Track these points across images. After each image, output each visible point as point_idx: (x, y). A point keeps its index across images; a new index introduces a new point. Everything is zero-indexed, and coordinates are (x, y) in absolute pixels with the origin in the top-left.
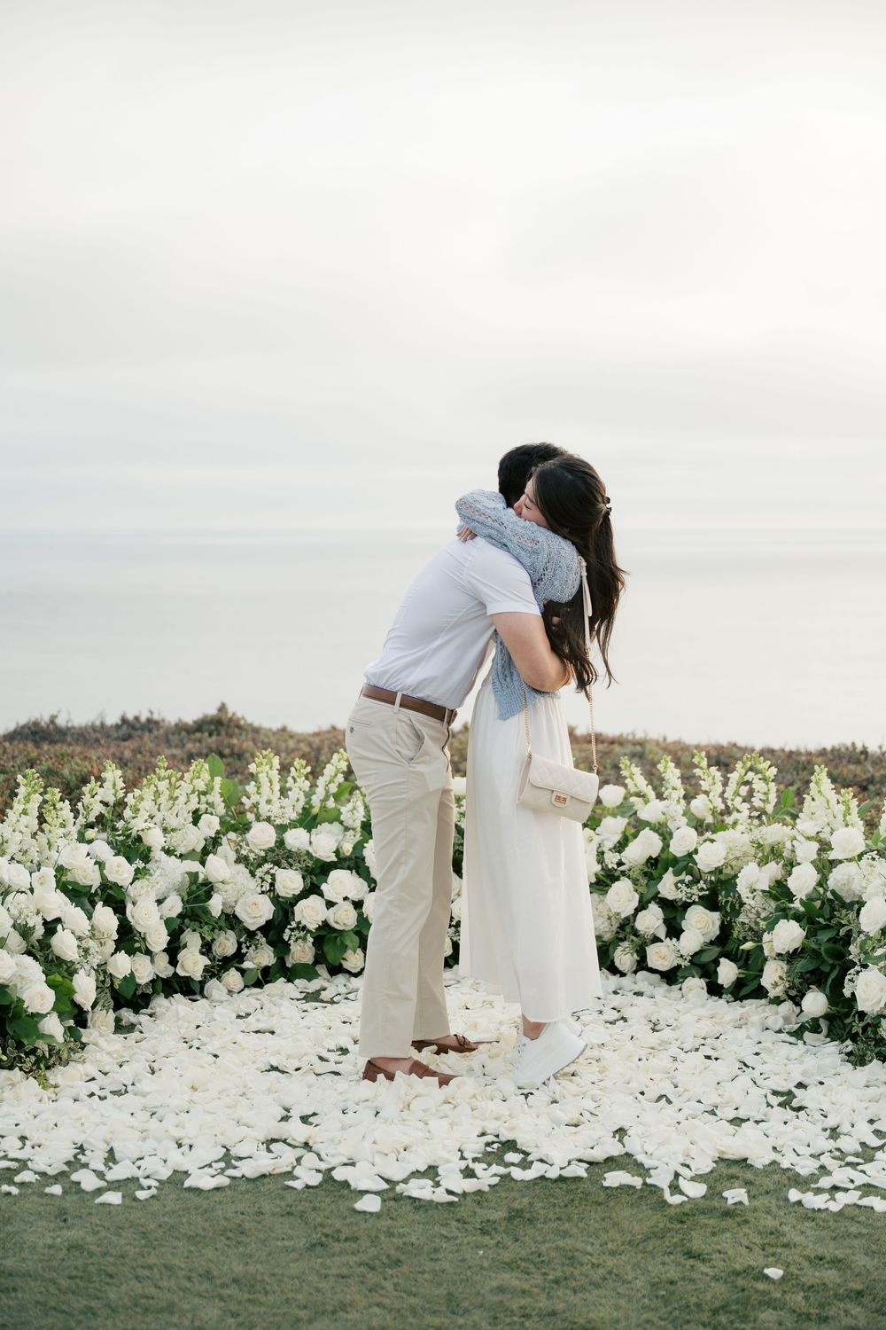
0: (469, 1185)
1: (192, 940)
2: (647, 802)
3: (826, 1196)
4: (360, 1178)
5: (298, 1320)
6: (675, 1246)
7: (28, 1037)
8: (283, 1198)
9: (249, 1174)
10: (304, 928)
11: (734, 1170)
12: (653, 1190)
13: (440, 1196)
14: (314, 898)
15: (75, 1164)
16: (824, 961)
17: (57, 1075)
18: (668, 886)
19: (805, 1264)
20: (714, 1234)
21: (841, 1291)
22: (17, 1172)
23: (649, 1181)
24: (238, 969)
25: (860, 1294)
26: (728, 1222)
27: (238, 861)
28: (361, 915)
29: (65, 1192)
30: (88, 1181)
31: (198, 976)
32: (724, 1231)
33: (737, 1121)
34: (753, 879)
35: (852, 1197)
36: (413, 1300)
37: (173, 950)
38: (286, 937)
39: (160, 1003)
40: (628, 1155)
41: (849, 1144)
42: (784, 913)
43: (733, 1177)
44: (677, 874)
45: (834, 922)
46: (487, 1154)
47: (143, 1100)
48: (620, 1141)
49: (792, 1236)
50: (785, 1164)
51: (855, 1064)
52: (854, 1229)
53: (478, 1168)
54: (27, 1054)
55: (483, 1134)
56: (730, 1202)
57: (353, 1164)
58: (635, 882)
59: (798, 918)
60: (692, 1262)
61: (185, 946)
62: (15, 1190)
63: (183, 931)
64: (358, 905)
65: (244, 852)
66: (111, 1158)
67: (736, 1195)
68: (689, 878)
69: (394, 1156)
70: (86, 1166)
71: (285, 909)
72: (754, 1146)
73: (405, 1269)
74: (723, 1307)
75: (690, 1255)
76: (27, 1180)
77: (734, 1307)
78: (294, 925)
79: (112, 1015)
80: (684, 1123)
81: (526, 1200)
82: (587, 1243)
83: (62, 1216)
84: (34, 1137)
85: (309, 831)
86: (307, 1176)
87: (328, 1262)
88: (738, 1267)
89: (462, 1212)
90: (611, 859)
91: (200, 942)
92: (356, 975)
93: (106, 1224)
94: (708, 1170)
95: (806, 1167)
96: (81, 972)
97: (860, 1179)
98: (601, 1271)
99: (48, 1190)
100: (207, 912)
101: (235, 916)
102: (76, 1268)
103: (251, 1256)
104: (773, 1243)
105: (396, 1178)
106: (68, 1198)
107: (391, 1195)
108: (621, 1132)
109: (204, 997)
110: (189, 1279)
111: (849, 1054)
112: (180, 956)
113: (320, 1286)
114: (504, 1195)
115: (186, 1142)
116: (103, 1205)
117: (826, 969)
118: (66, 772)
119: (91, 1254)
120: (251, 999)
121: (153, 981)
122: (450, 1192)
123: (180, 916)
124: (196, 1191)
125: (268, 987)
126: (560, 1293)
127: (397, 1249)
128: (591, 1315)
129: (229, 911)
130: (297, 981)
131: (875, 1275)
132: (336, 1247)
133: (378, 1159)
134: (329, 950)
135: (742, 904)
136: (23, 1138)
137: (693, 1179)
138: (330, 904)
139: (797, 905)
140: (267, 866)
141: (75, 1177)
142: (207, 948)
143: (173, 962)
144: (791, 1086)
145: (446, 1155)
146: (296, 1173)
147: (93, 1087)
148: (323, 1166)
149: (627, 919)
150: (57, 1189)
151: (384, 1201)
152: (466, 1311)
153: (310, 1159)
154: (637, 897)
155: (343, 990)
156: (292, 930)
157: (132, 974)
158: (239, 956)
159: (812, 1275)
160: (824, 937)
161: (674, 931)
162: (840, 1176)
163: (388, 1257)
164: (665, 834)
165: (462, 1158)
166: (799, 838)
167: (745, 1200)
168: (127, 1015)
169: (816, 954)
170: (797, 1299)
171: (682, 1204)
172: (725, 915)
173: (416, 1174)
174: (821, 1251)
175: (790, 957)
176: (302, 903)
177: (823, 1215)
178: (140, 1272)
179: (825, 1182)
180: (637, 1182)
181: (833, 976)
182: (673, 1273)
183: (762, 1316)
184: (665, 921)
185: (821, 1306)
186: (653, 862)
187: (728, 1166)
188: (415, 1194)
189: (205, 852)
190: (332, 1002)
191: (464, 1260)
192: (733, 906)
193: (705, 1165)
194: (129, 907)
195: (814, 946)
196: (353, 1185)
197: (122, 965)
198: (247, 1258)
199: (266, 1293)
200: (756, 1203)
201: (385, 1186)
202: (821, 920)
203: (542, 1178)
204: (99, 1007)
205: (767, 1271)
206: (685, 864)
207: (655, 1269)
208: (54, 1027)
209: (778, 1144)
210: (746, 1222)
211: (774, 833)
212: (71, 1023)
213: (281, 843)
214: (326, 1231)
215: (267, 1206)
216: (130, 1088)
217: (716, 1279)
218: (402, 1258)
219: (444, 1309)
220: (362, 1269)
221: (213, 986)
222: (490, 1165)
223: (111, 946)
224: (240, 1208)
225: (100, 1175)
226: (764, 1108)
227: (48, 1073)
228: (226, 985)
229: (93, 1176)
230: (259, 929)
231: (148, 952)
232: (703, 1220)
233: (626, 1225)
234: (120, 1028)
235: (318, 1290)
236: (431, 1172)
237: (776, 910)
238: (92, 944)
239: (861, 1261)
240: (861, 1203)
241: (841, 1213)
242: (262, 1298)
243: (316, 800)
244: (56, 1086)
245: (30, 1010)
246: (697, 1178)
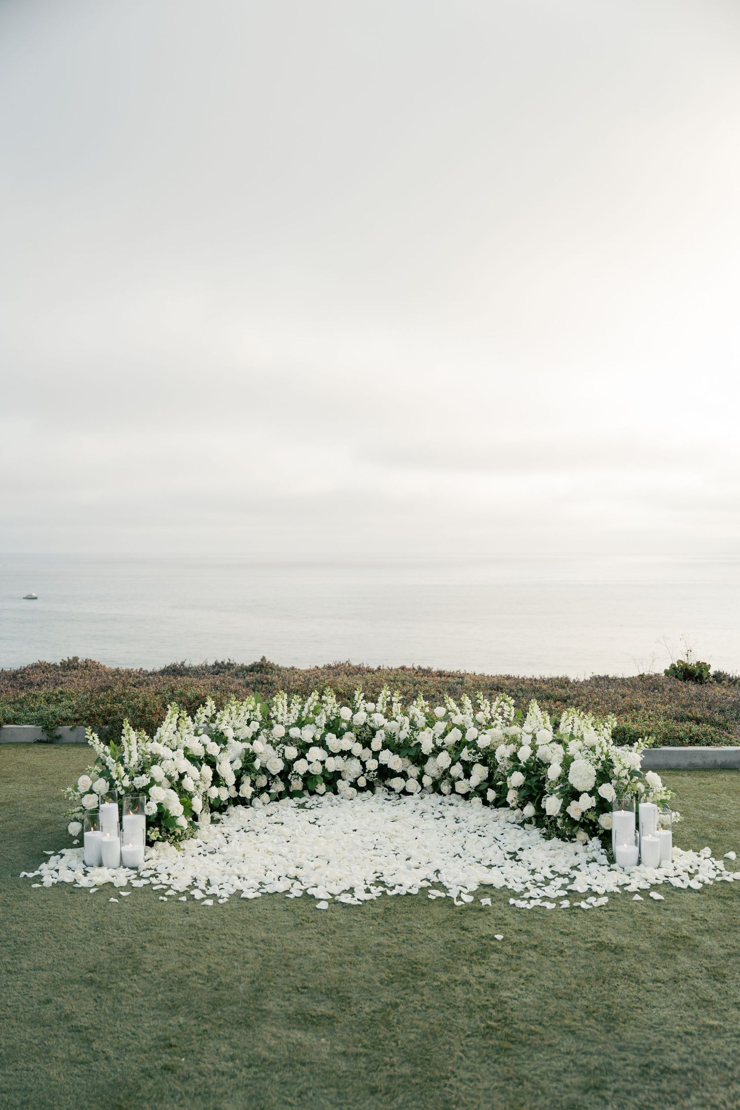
0: (367, 897)
1: (247, 780)
2: (456, 714)
3: (526, 902)
4: (319, 893)
5: (289, 958)
6: (457, 925)
7: (172, 827)
8: (284, 903)
9: (270, 892)
10: (298, 774)
11: (487, 890)
12: (449, 898)
13: (354, 902)
14: (302, 760)
15: (192, 887)
16: (534, 791)
17: (184, 844)
18: (465, 755)
19: (513, 933)
20: (474, 919)
21: (528, 945)
22: (166, 890)
23: (448, 895)
24: (268, 793)
25: (536, 946)
26: (481, 914)
27: (268, 743)
28: (324, 767)
29: (188, 900)
30: (198, 895)
31: (249, 797)
32: (481, 917)
33: (490, 867)
34: (503, 752)
35: (538, 902)
36: (340, 949)
37: (238, 785)
38: (289, 778)
39: (231, 809)
40: (440, 882)
41: (539, 877)
42: (516, 768)
43: (486, 893)
44: (469, 749)
45: (538, 773)
46: (376, 882)
47: (223, 856)
48: (437, 876)
49: (509, 919)
50: (510, 887)
51: (546, 839)
52: (537, 917)
53: (372, 888)
54: (171, 836)
55: (376, 873)
56: (483, 904)
57: (316, 887)
58: (450, 753)
59: (522, 771)
60: (464, 932)
61: (243, 783)
62: (165, 899)
63: (242, 776)
64: (323, 762)
65: (271, 739)
66: (208, 883)
67: (486, 901)
68: (474, 751)
69: (335, 883)
70: (197, 887)
71: (289, 764)
72: (495, 878)
73: (337, 935)
74: (476, 953)
75: (463, 929)
76: (171, 894)
77: (480, 952)
78: (293, 772)
79: (209, 815)
80: (466, 868)
81: (392, 904)
82: (418, 923)
83: (186, 911)
84: (174, 873)
85: (301, 729)
86: (296, 893)
87: (304, 932)
88: (483, 934)
89: (364, 910)
90: (439, 742)
91: (250, 781)
92: (322, 795)
93: (206, 915)
94: (475, 889)
95: (518, 888)
96: (196, 797)
97: (542, 894)
98: (423, 936)
99: (180, 899)
100: (253, 766)
101: (266, 768)
102: (193, 935)
103: (269, 929)
104: (501, 923)
105: (336, 893)
106: (189, 903)
107: (333, 901)
108: (438, 871)
109: (252, 806)
110: (242, 940)
111: (544, 834)
112: (241, 788)
113: (299, 943)
114: (383, 901)
115: (242, 876)
116: (204, 905)
117: (535, 794)
118: (189, 694)
119: (199, 929)
120: (273, 807)
121: (228, 799)
122: (359, 900)
123: (241, 769)
124: (246, 899)
125: (281, 801)
126: (405, 946)
127: (334, 926)
128: (418, 956)
129: (263, 766)
130: (294, 798)
131: (543, 938)
132: (308, 925)
133: (328, 885)
134: (309, 784)
135: (498, 764)
136: (169, 875)
137: (468, 894)
138: (310, 763)
139: (522, 764)
140: (281, 745)
141: (192, 893)
142: (253, 784)
143: (238, 790)
144: (516, 849)
145: (357, 882)
146: (291, 891)
147: (201, 850)
148: (303, 888)
149: (446, 769)
150: (184, 899)
151: (329, 904)
152: (363, 954)
153: (297, 885)
154: (450, 759)
155: (316, 803)
156: (292, 775)
157: (219, 796)
158: (268, 787)
159: (516, 938)
160: (534, 780)
161: (468, 775)
162: (533, 892)
163: (330, 930)
164: (464, 730)
165: (366, 884)
166: (524, 733)
167: (490, 904)
168: (216, 815)
169: (530, 787)
170: (508, 949)
171: (462, 905)
172: (490, 769)
173: (345, 891)
174: (521, 927)
175: (519, 789)
176: (297, 762)
177: (523, 911)
178: (221, 936)
179: (526, 895)
180: (443, 895)
181: (538, 798)
182: (455, 937)
183: (492, 956)
184: (464, 771)
185: (518, 952)
186: (458, 743)
187: (484, 888)
188: (343, 901)
189: (253, 739)
190: (310, 808)
191: (363, 931)
192: (494, 764)
193: (474, 887)
194: (218, 765)
195: (529, 784)
196: (316, 897)
197: (214, 792)
198: (268, 930)
199: (276, 946)
200: (495, 905)
201: (331, 897)
202: (532, 772)
203: (398, 894)
204: (203, 812)
205: (496, 936)
206: (473, 744)
207: (447, 935)
208: (183, 822)
209: (508, 877)
210: (490, 914)
211: (514, 730)
212: (191, 819)
213: (287, 734)
214: (303, 918)
215: (277, 906)
216: (217, 850)
217: (474, 940)
218: (336, 930)
219: (353, 953)
220: (319, 935)
221: (256, 801)
222: (377, 887)
223: (209, 784)
224: (266, 907)
225: (204, 892)
226: (503, 860)
227: (180, 843)
228: (262, 800)
229: (200, 892)
230: (277, 774)
231: (226, 786)
232: (470, 913)
233: (436, 915)
234: (214, 821)
235: (299, 945)
236: (351, 891)
237: (513, 766)
238: (200, 783)
239: (538, 931)
240: (541, 905)
241: (531, 910)
242: (273, 948)
243: (304, 714)
244: (184, 850)
245: (172, 815)
246: (470, 893)
